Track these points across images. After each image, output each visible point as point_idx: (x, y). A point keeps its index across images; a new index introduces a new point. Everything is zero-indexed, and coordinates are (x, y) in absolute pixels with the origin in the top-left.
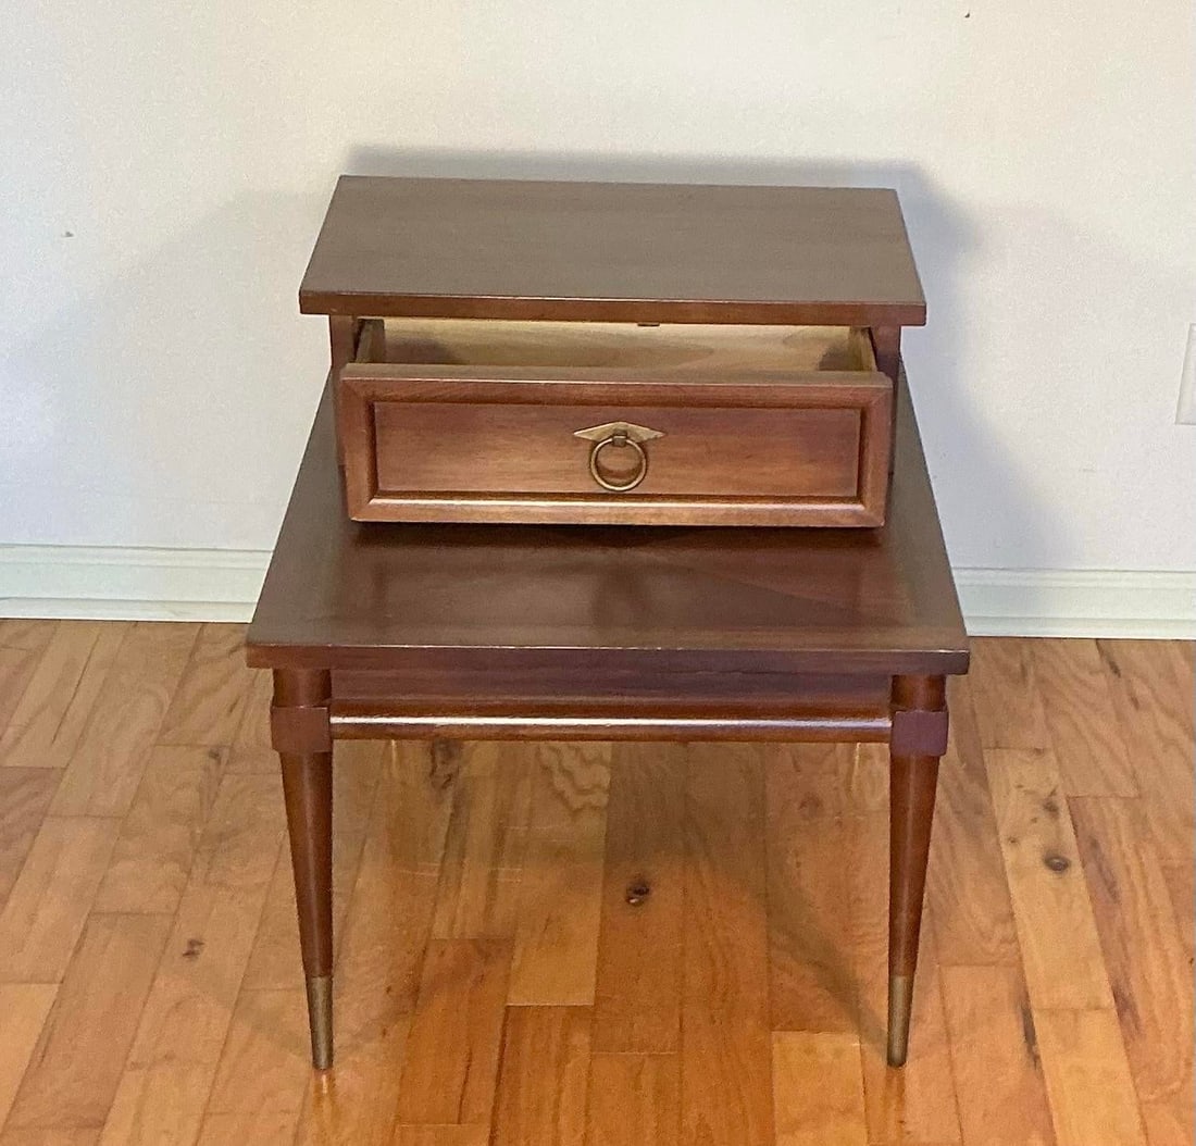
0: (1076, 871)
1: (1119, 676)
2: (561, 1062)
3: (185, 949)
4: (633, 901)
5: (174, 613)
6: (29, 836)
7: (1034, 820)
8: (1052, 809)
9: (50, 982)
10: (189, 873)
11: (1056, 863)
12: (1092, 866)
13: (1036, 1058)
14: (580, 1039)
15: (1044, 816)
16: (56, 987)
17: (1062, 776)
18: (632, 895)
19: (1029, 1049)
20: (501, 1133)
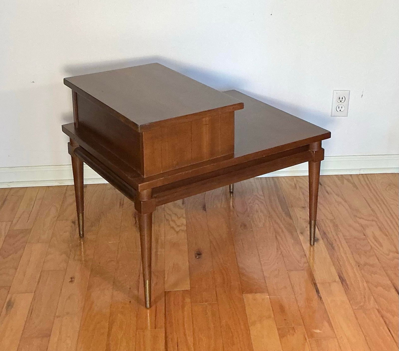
0: (321, 241)
1: (322, 185)
2: (183, 307)
3: (70, 280)
4: (197, 257)
5: (59, 183)
6: (22, 249)
7: (307, 227)
9: (31, 292)
10: (69, 257)
12: (325, 239)
13: (321, 298)
14: (188, 300)
16: (33, 294)
18: (197, 255)
19: (318, 295)
20: (168, 331)
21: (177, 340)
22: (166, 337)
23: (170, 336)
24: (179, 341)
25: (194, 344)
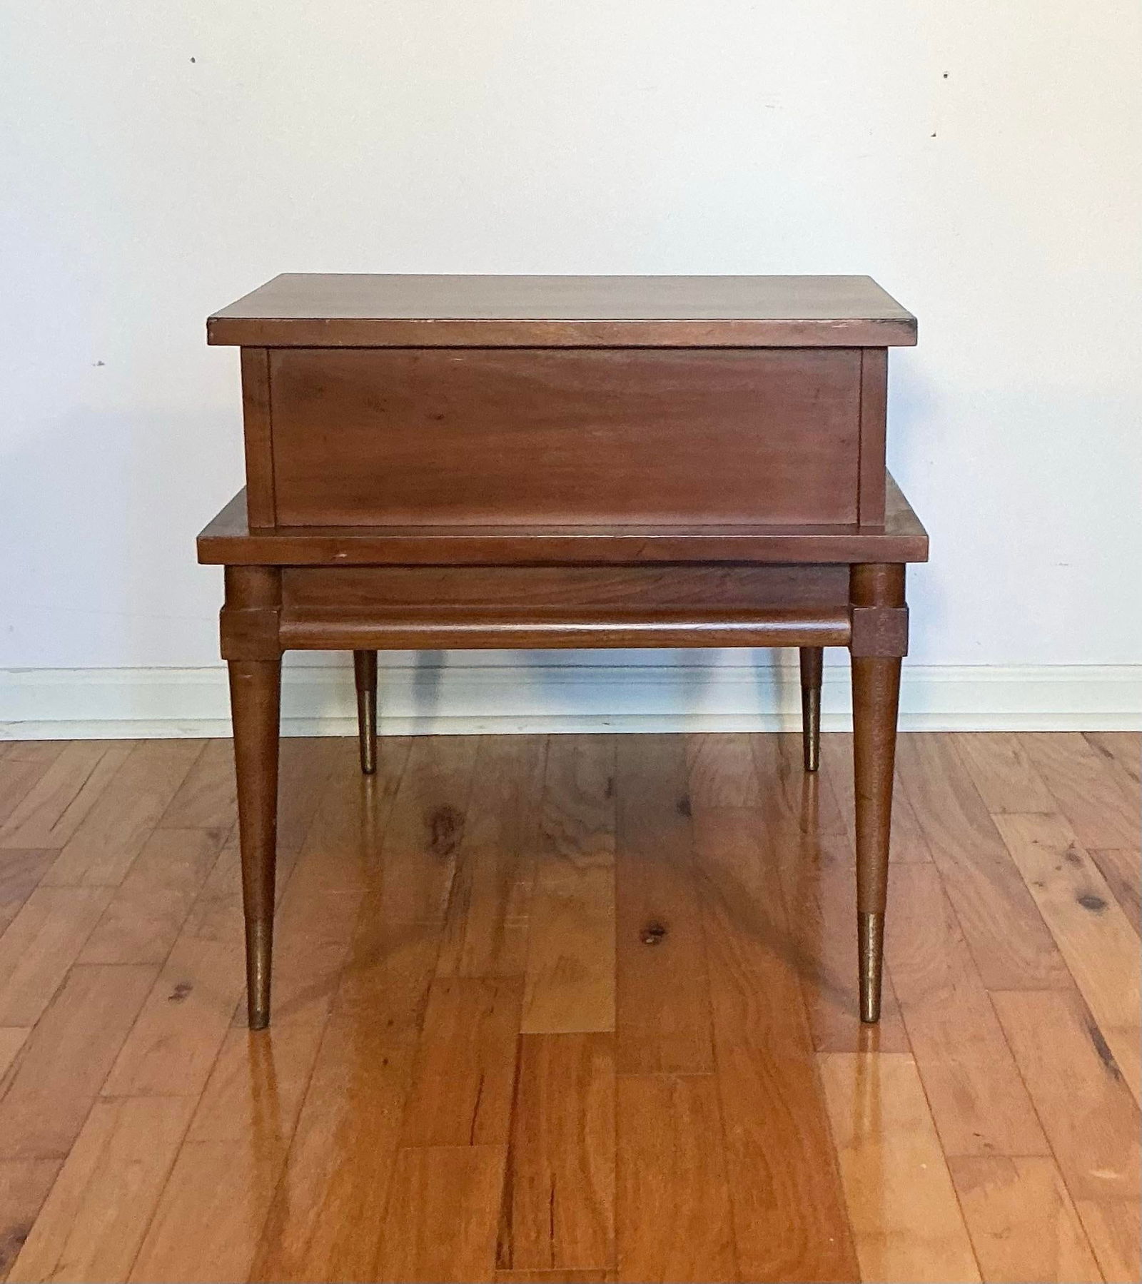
0: (1114, 907)
1: (1113, 758)
2: (583, 1084)
3: (172, 993)
4: (648, 941)
5: (182, 730)
6: (16, 904)
7: (1059, 868)
8: (1073, 859)
9: (22, 1027)
10: (181, 929)
11: (1091, 902)
12: (1129, 905)
13: (1116, 1073)
14: (603, 1062)
15: (1067, 866)
16: (29, 1030)
17: (1076, 833)
18: (647, 934)
19: (1106, 1064)
20: (520, 1154)
21: (553, 1186)
22: (510, 1173)
23: (524, 1170)
24: (559, 1185)
25: (617, 1199)
